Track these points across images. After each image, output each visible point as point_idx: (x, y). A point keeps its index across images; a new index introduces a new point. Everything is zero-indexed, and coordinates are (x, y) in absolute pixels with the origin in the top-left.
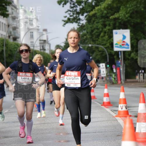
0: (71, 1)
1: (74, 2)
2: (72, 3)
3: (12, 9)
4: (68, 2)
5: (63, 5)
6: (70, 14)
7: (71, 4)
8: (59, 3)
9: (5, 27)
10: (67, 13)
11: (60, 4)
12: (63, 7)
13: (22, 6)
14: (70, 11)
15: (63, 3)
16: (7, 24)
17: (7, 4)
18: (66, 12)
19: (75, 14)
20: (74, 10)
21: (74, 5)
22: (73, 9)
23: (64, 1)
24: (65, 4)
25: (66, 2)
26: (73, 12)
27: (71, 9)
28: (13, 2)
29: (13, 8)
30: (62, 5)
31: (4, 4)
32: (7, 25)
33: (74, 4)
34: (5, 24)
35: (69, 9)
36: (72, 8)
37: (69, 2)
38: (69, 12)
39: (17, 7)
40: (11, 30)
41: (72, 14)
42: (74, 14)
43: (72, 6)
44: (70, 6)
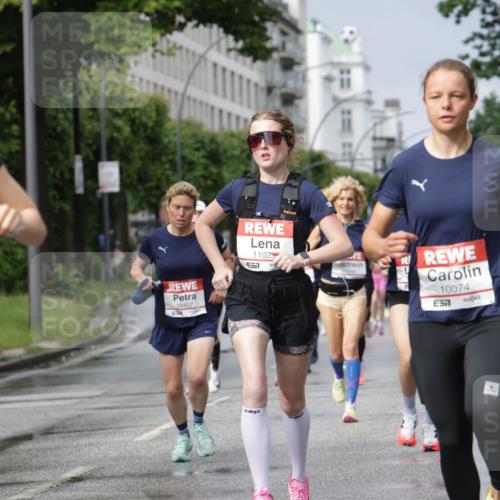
0: (485, 4)
1: (494, 4)
2: (489, 10)
3: (284, 33)
4: (474, 6)
5: (458, 16)
6: (480, 47)
7: (484, 12)
8: (445, 10)
9: (257, 95)
10: (471, 44)
11: (447, 15)
12: (458, 22)
13: (315, 23)
14: (481, 37)
15: (456, 10)
16: (263, 84)
17: (268, 17)
18: (467, 42)
19: (497, 47)
20: (493, 35)
21: (496, 18)
22: (491, 29)
23: (462, 2)
24: (465, 12)
25: (469, 7)
26: (492, 42)
27: (485, 32)
28: (285, 7)
29: (287, 29)
30: (453, 17)
31: (257, 18)
32: (262, 89)
33: (494, 13)
34: (256, 85)
35: (479, 29)
36: (487, 25)
37: (478, 6)
38: (478, 42)
39: (300, 26)
40: (277, 103)
41: (486, 47)
42: (493, 47)
43: (489, 18)
44: (483, 20)
